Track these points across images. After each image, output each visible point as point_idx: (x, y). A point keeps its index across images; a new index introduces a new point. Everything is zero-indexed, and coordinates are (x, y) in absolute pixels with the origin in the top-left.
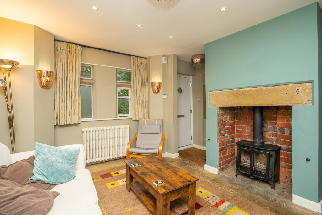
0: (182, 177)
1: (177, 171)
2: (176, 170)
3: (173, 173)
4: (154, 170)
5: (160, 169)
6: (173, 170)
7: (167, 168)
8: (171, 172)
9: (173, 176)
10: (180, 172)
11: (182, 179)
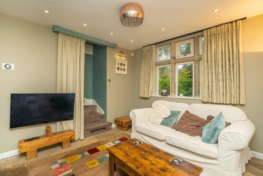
0: (120, 149)
1: (124, 156)
2: (126, 158)
3: (129, 153)
4: (148, 155)
5: (143, 158)
6: (129, 158)
7: (136, 160)
8: (131, 155)
9: (128, 150)
10: (122, 155)
11: (121, 147)
